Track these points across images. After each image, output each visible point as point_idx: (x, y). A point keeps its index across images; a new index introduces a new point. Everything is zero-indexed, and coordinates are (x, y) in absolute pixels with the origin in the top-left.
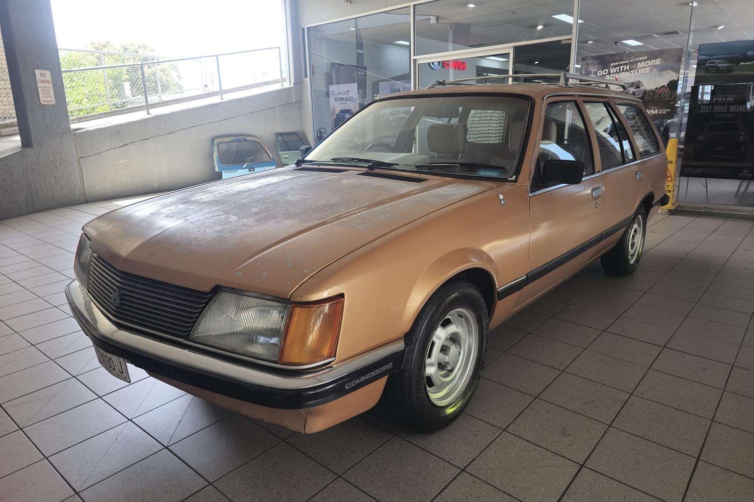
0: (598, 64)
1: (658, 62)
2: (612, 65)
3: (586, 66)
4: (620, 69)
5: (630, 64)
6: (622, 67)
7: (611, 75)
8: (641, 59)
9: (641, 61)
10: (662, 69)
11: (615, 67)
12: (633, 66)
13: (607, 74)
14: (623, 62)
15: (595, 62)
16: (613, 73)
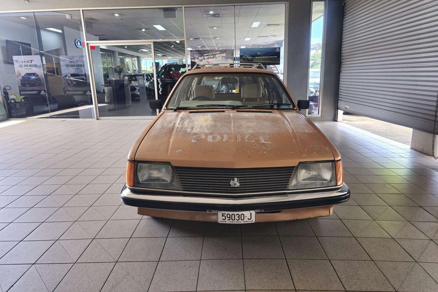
0: (199, 54)
1: (224, 55)
2: (205, 55)
3: (193, 55)
4: (209, 57)
5: (213, 55)
6: (209, 56)
7: (205, 60)
8: (217, 53)
9: (218, 54)
10: (227, 58)
11: (206, 56)
12: (214, 56)
13: (203, 59)
14: (209, 54)
15: (197, 53)
16: (206, 59)
